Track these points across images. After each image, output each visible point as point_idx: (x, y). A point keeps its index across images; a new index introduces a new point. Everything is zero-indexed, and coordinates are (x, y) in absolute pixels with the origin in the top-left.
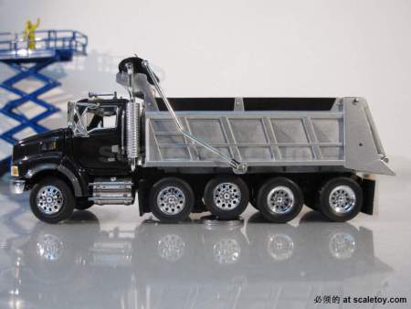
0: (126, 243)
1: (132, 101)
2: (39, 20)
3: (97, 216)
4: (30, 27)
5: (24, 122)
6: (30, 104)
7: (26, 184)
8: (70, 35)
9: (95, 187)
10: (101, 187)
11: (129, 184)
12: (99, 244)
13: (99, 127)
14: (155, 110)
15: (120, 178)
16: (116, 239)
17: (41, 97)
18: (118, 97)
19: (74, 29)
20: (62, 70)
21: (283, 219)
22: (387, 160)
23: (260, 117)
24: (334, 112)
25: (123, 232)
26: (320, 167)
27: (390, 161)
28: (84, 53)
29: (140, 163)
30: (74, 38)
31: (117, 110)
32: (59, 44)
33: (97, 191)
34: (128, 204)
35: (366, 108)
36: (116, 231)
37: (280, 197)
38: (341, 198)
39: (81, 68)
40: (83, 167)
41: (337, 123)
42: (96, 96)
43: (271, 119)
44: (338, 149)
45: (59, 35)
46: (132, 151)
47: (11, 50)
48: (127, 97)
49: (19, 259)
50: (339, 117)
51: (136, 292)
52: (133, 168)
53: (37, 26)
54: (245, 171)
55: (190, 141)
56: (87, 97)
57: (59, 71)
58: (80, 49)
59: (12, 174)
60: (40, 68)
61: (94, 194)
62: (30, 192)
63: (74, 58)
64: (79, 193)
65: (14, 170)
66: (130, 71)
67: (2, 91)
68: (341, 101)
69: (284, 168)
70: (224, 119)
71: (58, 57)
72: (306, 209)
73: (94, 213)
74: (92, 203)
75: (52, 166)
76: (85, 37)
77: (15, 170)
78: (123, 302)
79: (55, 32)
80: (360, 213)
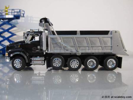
0: (42, 77)
1: (44, 32)
2: (9, 6)
3: (33, 68)
4: (6, 8)
5: (5, 38)
6: (6, 33)
7: (10, 58)
8: (19, 11)
9: (32, 59)
10: (34, 59)
11: (43, 59)
12: (34, 77)
13: (34, 40)
14: (51, 35)
15: (40, 56)
16: (39, 76)
17: (10, 31)
18: (40, 30)
19: (20, 9)
20: (17, 22)
21: (92, 70)
22: (126, 51)
23: (85, 37)
24: (109, 35)
25: (42, 74)
26: (105, 53)
27: (127, 51)
28: (23, 16)
29: (47, 51)
30: (20, 11)
31: (39, 35)
32: (16, 14)
33: (33, 61)
34: (43, 65)
35: (119, 34)
36: (39, 73)
37: (91, 62)
38: (111, 63)
39: (23, 21)
40: (28, 53)
41: (110, 39)
42: (32, 30)
43: (89, 38)
44: (110, 47)
45: (15, 11)
46: (44, 48)
48: (42, 30)
49: (8, 82)
50: (111, 37)
51: (45, 93)
52: (44, 53)
53: (9, 8)
54: (80, 54)
55: (62, 45)
56: (30, 31)
57: (16, 22)
59: (6, 55)
60: (10, 21)
62: (11, 61)
63: (21, 18)
64: (27, 61)
66: (43, 22)
68: (111, 32)
69: (93, 53)
71: (15, 18)
72: (100, 66)
73: (32, 67)
74: (31, 65)
76: (24, 11)
77: (7, 54)
79: (14, 10)
80: (117, 68)
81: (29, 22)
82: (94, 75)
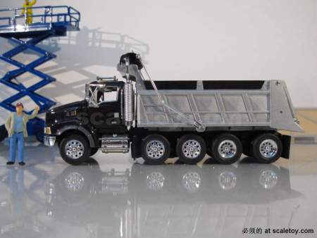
1: (128, 83)
4: (27, 3)
5: (22, 90)
7: (56, 139)
9: (103, 141)
10: (107, 141)
14: (143, 89)
21: (229, 162)
22: (298, 123)
24: (264, 90)
26: (254, 127)
27: (301, 123)
28: (77, 28)
29: (134, 124)
30: (69, 13)
32: (55, 20)
33: (104, 143)
34: (125, 152)
35: (285, 88)
37: (227, 147)
38: (268, 147)
40: (94, 128)
41: (265, 98)
42: (102, 79)
43: (221, 95)
44: (266, 115)
46: (128, 117)
47: (10, 25)
49: (52, 189)
50: (267, 93)
52: (129, 128)
54: (204, 130)
55: (167, 110)
58: (73, 24)
59: (45, 132)
61: (103, 146)
64: (92, 145)
65: (47, 130)
66: (127, 64)
67: (1, 63)
68: (269, 82)
69: (230, 127)
70: (190, 95)
71: (53, 32)
75: (74, 127)
76: (79, 13)
78: (121, 219)
80: (281, 158)
81: (90, 44)
82: (232, 174)
